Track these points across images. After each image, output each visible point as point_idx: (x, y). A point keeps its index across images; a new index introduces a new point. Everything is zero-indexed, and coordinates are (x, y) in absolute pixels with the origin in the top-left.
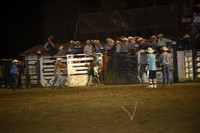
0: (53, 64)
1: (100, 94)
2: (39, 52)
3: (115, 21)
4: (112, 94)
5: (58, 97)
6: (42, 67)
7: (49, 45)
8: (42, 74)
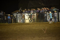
0: (21, 16)
1: (35, 25)
2: (17, 12)
3: (40, 3)
4: (39, 25)
5: (23, 26)
6: (18, 17)
7: (20, 10)
8: (18, 19)
